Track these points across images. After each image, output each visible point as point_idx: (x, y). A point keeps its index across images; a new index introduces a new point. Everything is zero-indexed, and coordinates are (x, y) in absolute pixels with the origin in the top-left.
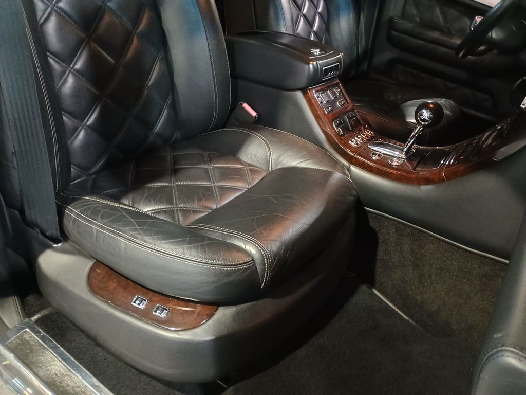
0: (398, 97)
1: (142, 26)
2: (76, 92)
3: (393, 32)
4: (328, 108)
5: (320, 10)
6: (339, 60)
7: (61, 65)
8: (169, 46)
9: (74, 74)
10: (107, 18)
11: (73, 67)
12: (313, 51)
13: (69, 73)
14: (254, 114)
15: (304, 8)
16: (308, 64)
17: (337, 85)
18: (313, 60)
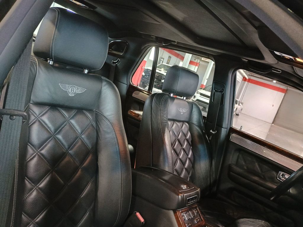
0: (235, 214)
1: (85, 164)
2: (35, 201)
3: (231, 173)
4: (189, 224)
5: (189, 156)
6: (197, 193)
7: (31, 185)
8: (99, 175)
9: (37, 190)
10: (67, 159)
11: (38, 186)
12: (182, 186)
13: (35, 189)
14: (142, 220)
15: (180, 155)
16: (178, 195)
17: (196, 208)
18: (181, 193)
